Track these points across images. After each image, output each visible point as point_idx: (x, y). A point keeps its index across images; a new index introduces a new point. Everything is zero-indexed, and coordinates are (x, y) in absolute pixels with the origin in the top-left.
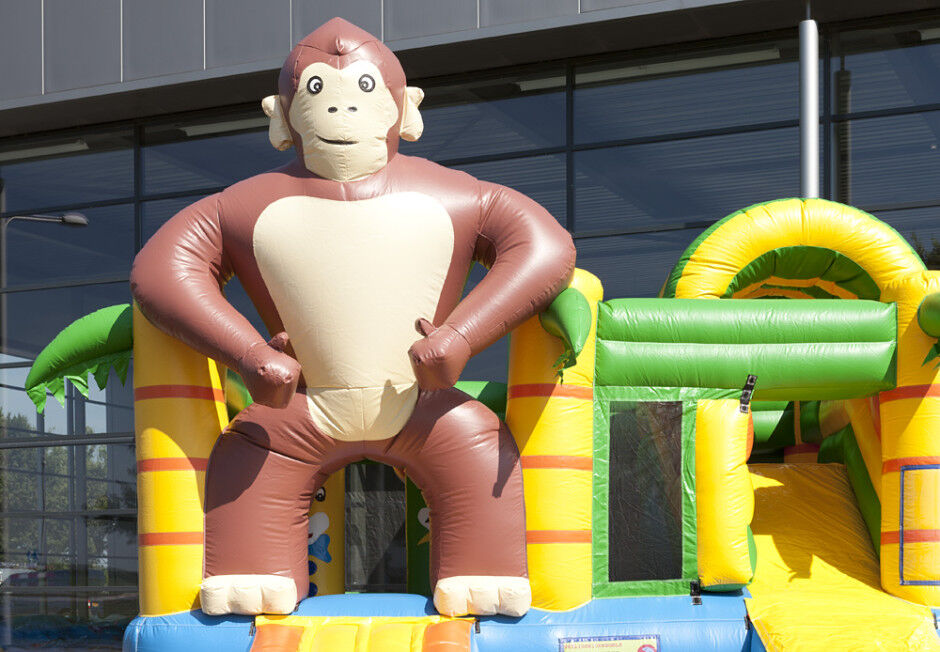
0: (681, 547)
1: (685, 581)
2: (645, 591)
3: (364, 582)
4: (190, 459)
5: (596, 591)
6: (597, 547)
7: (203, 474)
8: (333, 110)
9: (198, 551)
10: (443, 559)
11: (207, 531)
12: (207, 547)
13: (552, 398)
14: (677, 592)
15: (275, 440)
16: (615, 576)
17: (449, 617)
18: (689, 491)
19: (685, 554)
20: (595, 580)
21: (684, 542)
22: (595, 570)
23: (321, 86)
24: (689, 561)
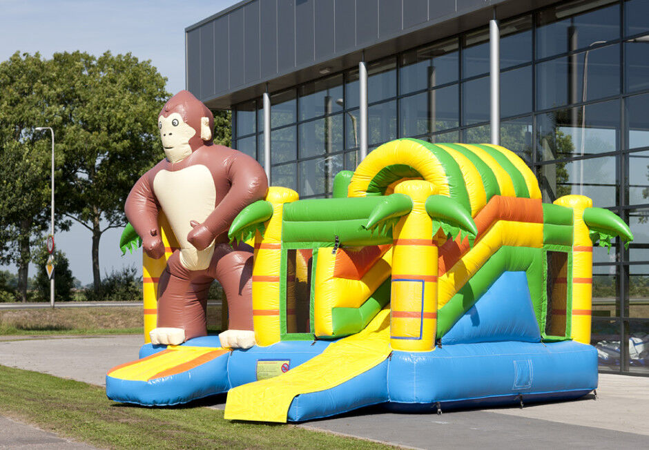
1: (311, 334)
2: (300, 338)
3: (209, 329)
4: (152, 278)
5: (283, 337)
6: (282, 317)
8: (164, 135)
11: (158, 308)
13: (260, 250)
14: (309, 339)
16: (289, 330)
18: (313, 292)
19: (311, 321)
20: (282, 332)
21: (310, 316)
22: (282, 328)
23: (162, 126)
24: (312, 324)
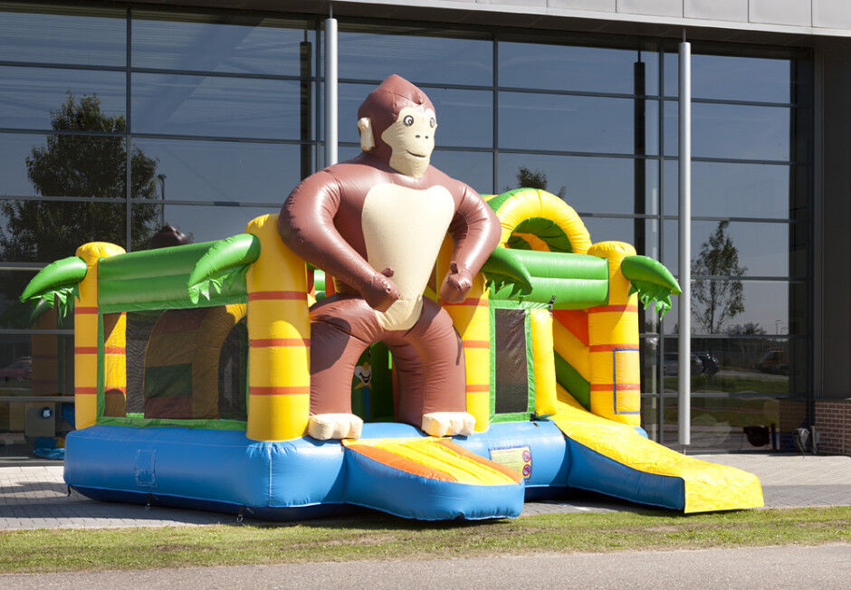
0: (527, 394)
1: (528, 413)
4: (304, 339)
5: (491, 419)
6: (491, 394)
7: (309, 348)
8: (418, 136)
9: (306, 398)
10: (425, 402)
11: (311, 385)
12: (311, 396)
14: (525, 419)
15: (354, 329)
16: (498, 411)
17: (438, 437)
18: (531, 362)
19: (529, 398)
20: (490, 412)
21: (529, 391)
22: (491, 407)
23: (412, 122)
24: (532, 401)
